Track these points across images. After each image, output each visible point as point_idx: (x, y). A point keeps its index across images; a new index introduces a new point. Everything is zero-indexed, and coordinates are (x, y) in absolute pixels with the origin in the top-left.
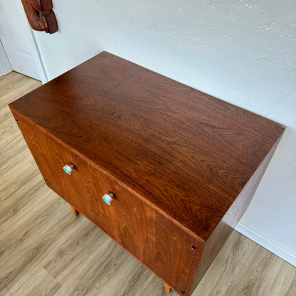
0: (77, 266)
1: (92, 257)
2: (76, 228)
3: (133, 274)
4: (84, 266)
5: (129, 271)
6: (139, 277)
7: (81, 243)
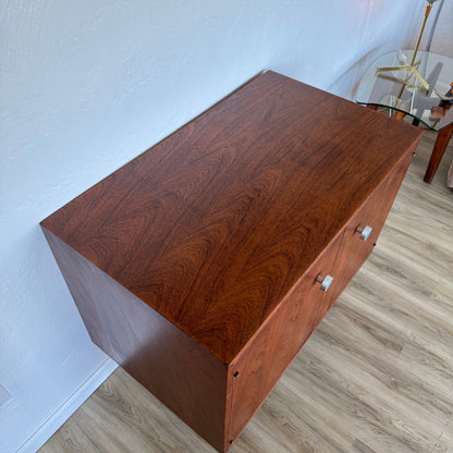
0: (323, 419)
1: (307, 399)
2: (260, 434)
3: (321, 340)
4: (321, 408)
5: (318, 345)
6: (323, 333)
7: (285, 420)
